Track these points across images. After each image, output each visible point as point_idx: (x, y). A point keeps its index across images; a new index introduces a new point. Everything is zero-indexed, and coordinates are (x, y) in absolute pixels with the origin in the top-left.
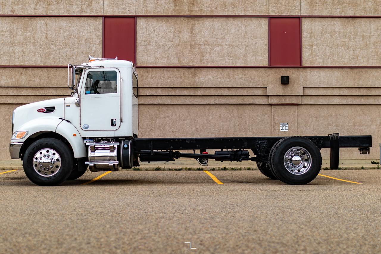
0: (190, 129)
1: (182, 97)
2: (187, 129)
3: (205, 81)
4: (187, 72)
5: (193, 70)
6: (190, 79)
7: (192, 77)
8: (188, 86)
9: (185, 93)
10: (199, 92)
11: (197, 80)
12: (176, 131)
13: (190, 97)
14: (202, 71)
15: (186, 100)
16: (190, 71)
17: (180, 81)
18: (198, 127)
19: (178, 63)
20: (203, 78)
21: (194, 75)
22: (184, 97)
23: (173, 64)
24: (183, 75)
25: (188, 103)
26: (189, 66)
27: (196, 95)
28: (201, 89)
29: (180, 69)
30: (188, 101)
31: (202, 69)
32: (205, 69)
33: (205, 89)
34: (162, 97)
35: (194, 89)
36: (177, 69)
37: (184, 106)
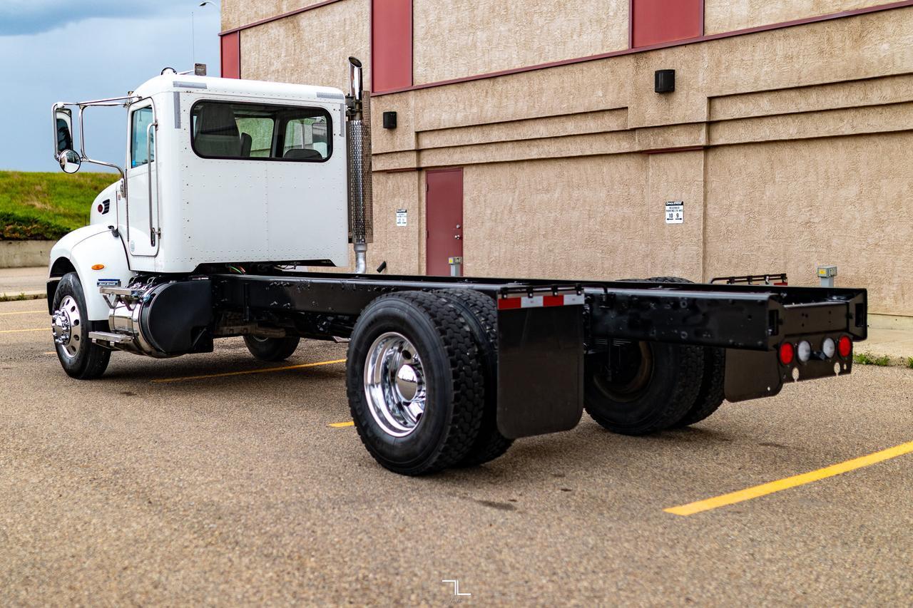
0: (857, 215)
1: (831, 114)
2: (848, 216)
3: (893, 54)
4: (837, 32)
5: (856, 22)
6: (848, 54)
7: (853, 48)
8: (840, 77)
9: (836, 101)
10: (878, 94)
11: (867, 54)
12: (817, 220)
13: (853, 113)
14: (886, 23)
15: (842, 125)
16: (846, 28)
17: (817, 64)
18: (880, 207)
19: (812, 9)
20: (886, 46)
21: (859, 40)
22: (836, 115)
23: (799, 12)
24: (825, 46)
25: (846, 133)
26: (844, 12)
27: (869, 104)
28: (885, 82)
29: (818, 27)
30: (845, 125)
31: (884, 13)
32: (892, 13)
33: (897, 80)
34: (775, 120)
35: (861, 85)
36: (811, 27)
37: (840, 143)
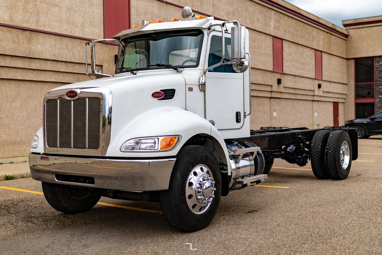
0: (21, 114)
1: (12, 69)
2: (17, 114)
3: (43, 51)
4: (22, 35)
5: (28, 33)
6: (26, 45)
7: (27, 43)
8: (23, 54)
9: (18, 64)
10: (35, 65)
11: (33, 48)
12: (3, 116)
13: (21, 70)
14: (39, 37)
15: (17, 75)
16: (24, 34)
17: (13, 46)
18: (29, 111)
19: (9, 21)
20: (39, 46)
21: (29, 41)
22: (15, 70)
23: (3, 20)
24: (16, 39)
25: (19, 79)
26: (23, 27)
27: (31, 68)
28: (37, 61)
29: (12, 30)
30: (19, 75)
31: (39, 33)
32: (41, 34)
33: (41, 61)
35: (28, 60)
36: (9, 29)
37: (12, 82)
